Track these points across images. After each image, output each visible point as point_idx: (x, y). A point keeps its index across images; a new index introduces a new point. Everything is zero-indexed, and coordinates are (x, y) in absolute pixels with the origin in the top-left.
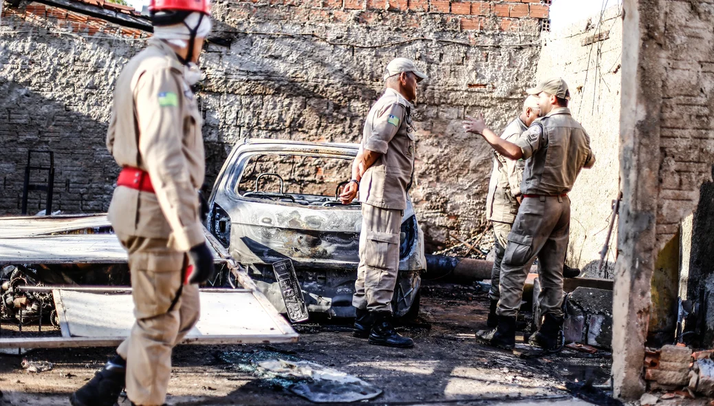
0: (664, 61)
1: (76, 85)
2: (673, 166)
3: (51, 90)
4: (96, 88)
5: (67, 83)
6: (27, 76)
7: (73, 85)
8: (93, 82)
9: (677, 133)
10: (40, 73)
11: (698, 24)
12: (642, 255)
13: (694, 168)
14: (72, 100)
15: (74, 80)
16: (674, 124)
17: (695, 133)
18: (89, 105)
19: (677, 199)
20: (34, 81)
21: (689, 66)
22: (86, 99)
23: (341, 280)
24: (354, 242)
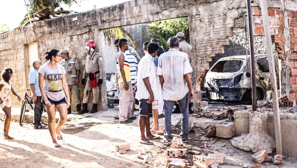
0: (195, 35)
2: (200, 58)
4: (262, 42)
5: (256, 42)
7: (257, 42)
8: (261, 41)
9: (200, 51)
11: (202, 24)
12: (194, 80)
13: (205, 58)
14: (257, 47)
15: (257, 41)
16: (199, 49)
17: (204, 50)
18: (261, 48)
19: (201, 66)
21: (201, 35)
22: (260, 46)
23: (225, 91)
24: (225, 81)
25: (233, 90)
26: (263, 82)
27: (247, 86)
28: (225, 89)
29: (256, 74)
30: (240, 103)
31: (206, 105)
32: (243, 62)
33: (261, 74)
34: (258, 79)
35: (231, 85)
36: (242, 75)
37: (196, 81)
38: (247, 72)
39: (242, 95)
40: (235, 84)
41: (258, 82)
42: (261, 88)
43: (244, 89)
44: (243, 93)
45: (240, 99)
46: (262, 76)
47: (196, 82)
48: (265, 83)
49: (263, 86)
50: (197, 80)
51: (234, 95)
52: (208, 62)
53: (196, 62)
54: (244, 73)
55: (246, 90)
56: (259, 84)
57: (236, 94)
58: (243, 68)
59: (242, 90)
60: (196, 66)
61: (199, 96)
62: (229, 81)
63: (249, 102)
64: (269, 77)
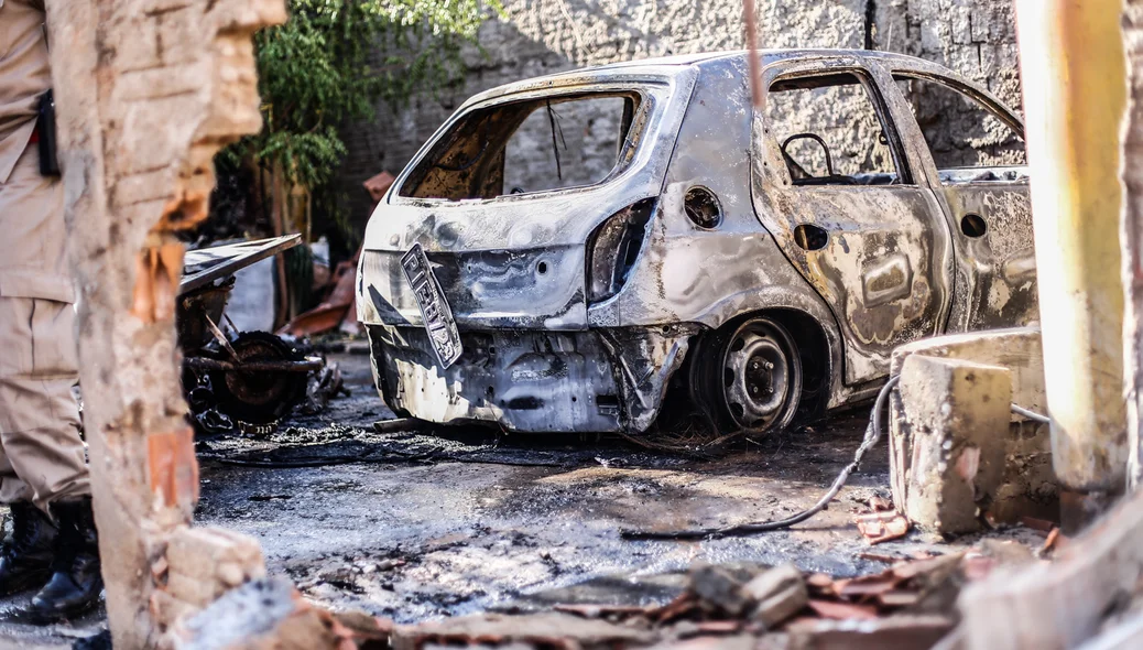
1: (729, 21)
3: (698, 37)
5: (717, 19)
6: (666, 20)
7: (725, 19)
10: (680, 10)
19: (157, 95)
20: (675, 26)
23: (514, 353)
24: (512, 271)
25: (575, 343)
26: (822, 262)
27: (697, 303)
28: (509, 332)
29: (767, 202)
30: (638, 449)
31: (227, 586)
32: (652, 100)
33: (807, 200)
34: (781, 241)
35: (560, 305)
36: (646, 207)
37: (113, 278)
38: (690, 184)
39: (656, 381)
40: (596, 288)
41: (786, 269)
42: (810, 318)
43: (669, 329)
44: (664, 369)
45: (644, 420)
46: (810, 218)
47: (115, 297)
48: (835, 276)
49: (823, 299)
50: (124, 273)
51: (589, 387)
52: (231, 31)
53: (105, 53)
54: (664, 190)
55: (692, 341)
56: (795, 279)
57: (603, 378)
58: (659, 152)
59: (658, 341)
60: (102, 96)
61: (167, 459)
62: (543, 268)
63: (718, 441)
64: (861, 220)
